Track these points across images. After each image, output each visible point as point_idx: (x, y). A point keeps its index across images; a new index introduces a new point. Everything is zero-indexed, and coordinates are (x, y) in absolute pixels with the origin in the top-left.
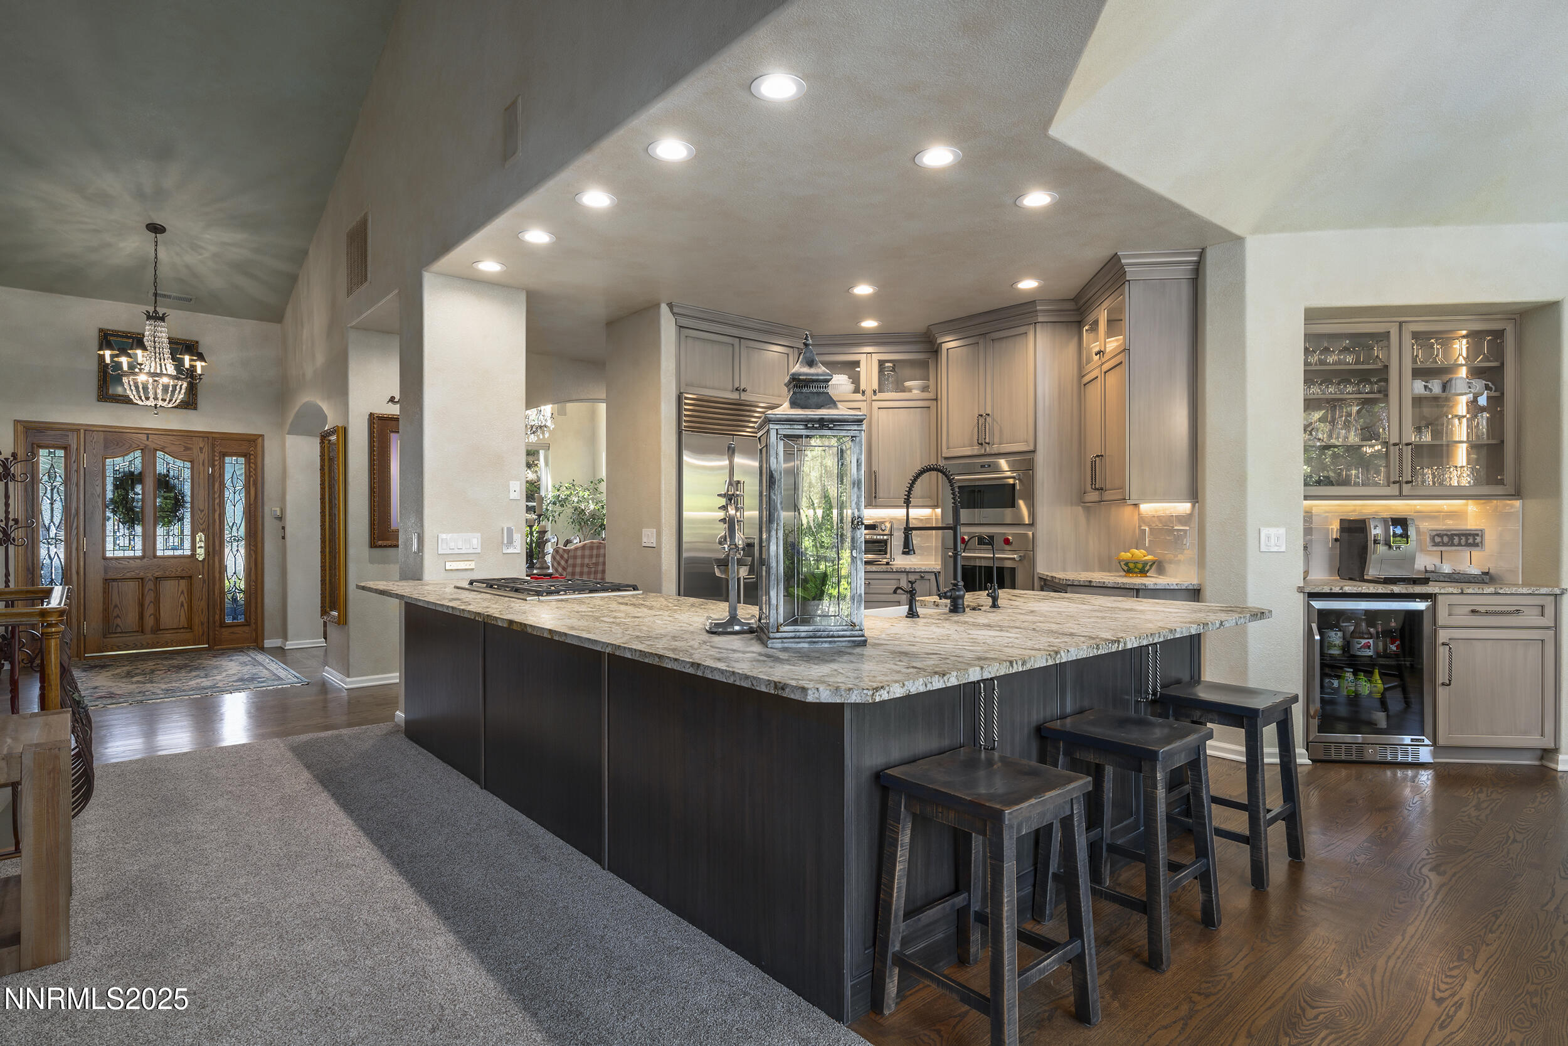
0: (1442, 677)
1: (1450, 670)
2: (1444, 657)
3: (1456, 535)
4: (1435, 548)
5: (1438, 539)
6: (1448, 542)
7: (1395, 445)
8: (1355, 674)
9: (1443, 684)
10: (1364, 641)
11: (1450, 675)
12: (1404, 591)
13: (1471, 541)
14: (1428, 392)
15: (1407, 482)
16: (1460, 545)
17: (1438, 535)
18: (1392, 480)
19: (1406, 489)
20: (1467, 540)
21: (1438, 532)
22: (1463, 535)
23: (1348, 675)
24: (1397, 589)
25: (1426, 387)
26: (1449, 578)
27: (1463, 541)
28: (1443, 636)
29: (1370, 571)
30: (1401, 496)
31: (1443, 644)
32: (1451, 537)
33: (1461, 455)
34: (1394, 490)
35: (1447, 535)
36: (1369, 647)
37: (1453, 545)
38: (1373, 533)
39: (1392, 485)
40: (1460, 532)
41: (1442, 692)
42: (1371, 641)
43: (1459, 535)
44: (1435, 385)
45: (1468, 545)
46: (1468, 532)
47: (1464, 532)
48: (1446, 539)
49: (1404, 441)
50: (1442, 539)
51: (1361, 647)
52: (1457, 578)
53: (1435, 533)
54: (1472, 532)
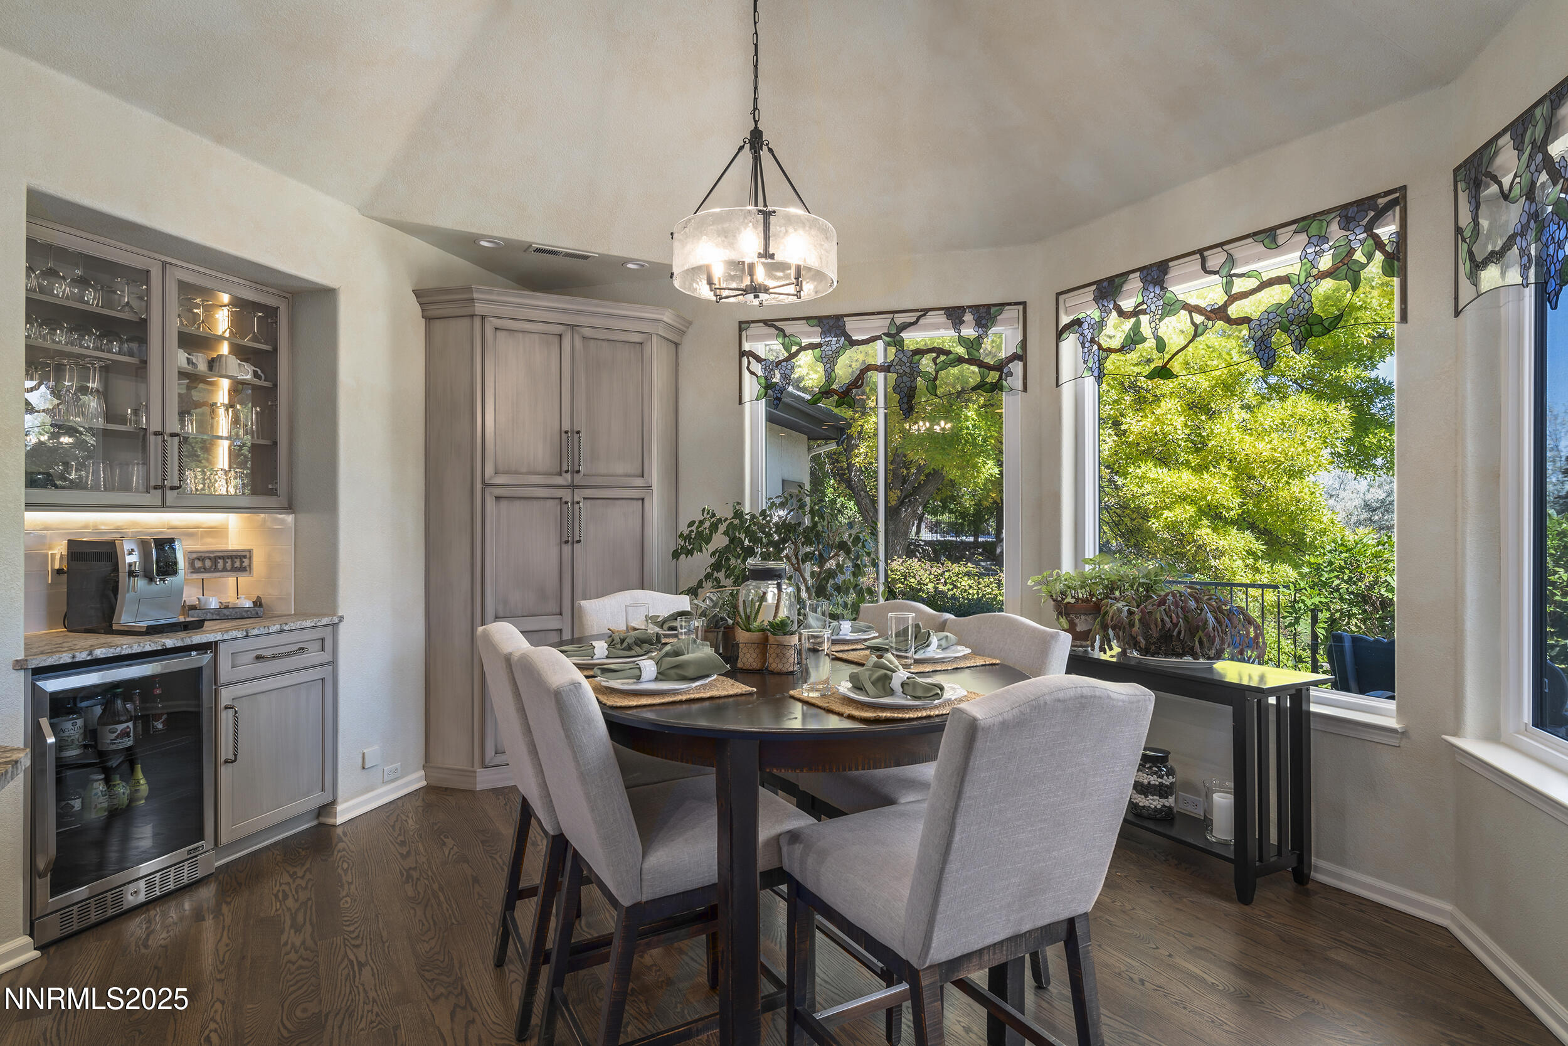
0: (225, 751)
1: (236, 741)
2: (227, 724)
3: (220, 558)
4: (195, 576)
5: (198, 564)
6: (211, 567)
7: (156, 434)
8: (108, 781)
9: (226, 762)
10: (120, 727)
11: (236, 748)
12: (179, 644)
13: (237, 564)
14: (190, 367)
15: (173, 488)
16: (224, 570)
17: (198, 559)
18: (152, 483)
19: (171, 496)
20: (233, 563)
21: (200, 555)
22: (228, 557)
23: (96, 785)
24: (170, 642)
25: (189, 361)
26: (218, 614)
27: (229, 565)
28: (226, 696)
29: (123, 618)
30: (164, 506)
31: (226, 708)
32: (215, 560)
33: (222, 455)
34: (155, 497)
35: (210, 558)
36: (128, 735)
37: (216, 570)
38: (127, 562)
39: (152, 491)
40: (226, 554)
41: (225, 772)
42: (130, 724)
43: (223, 558)
44: (200, 360)
45: (234, 569)
46: (234, 554)
47: (230, 554)
48: (208, 563)
49: (169, 430)
50: (204, 564)
51: (117, 737)
52: (228, 613)
53: (195, 556)
54: (239, 554)
